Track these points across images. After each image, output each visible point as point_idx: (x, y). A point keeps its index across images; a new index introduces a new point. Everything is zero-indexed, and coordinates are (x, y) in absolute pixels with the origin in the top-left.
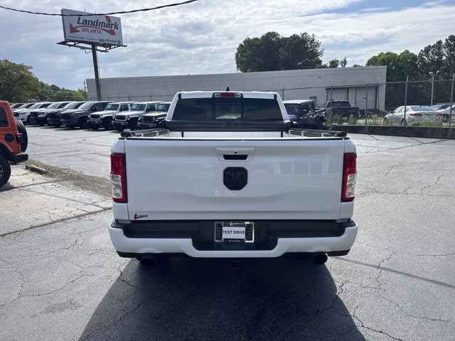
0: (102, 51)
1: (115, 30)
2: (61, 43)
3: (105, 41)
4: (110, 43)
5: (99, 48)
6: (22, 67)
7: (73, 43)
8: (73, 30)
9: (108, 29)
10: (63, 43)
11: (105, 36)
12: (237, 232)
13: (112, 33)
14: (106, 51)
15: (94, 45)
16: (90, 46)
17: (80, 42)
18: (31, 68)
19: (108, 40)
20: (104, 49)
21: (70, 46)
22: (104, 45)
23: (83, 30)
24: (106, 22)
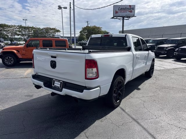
0: (126, 19)
1: (133, 11)
2: (112, 18)
3: (127, 15)
4: (130, 16)
5: (125, 18)
6: (99, 28)
7: (116, 18)
8: (117, 12)
9: (130, 10)
10: (113, 18)
11: (128, 13)
12: (58, 84)
13: (131, 12)
14: (128, 19)
15: (123, 17)
16: (122, 18)
17: (118, 17)
18: (102, 28)
19: (129, 15)
20: (127, 18)
21: (115, 19)
22: (127, 17)
23: (120, 12)
24: (129, 8)
